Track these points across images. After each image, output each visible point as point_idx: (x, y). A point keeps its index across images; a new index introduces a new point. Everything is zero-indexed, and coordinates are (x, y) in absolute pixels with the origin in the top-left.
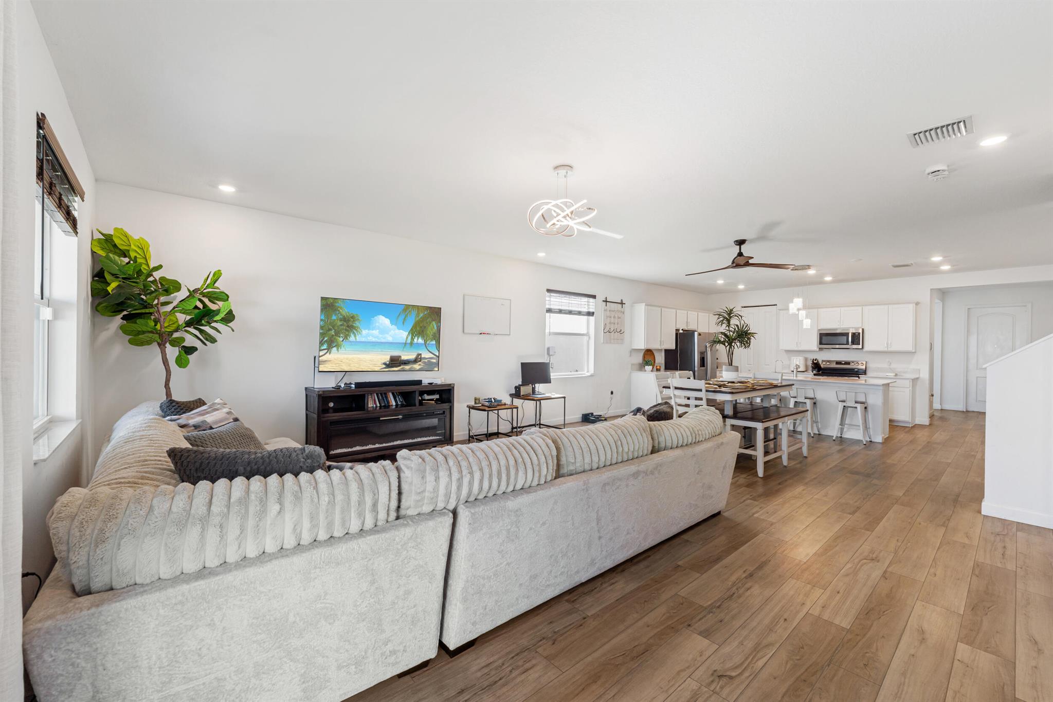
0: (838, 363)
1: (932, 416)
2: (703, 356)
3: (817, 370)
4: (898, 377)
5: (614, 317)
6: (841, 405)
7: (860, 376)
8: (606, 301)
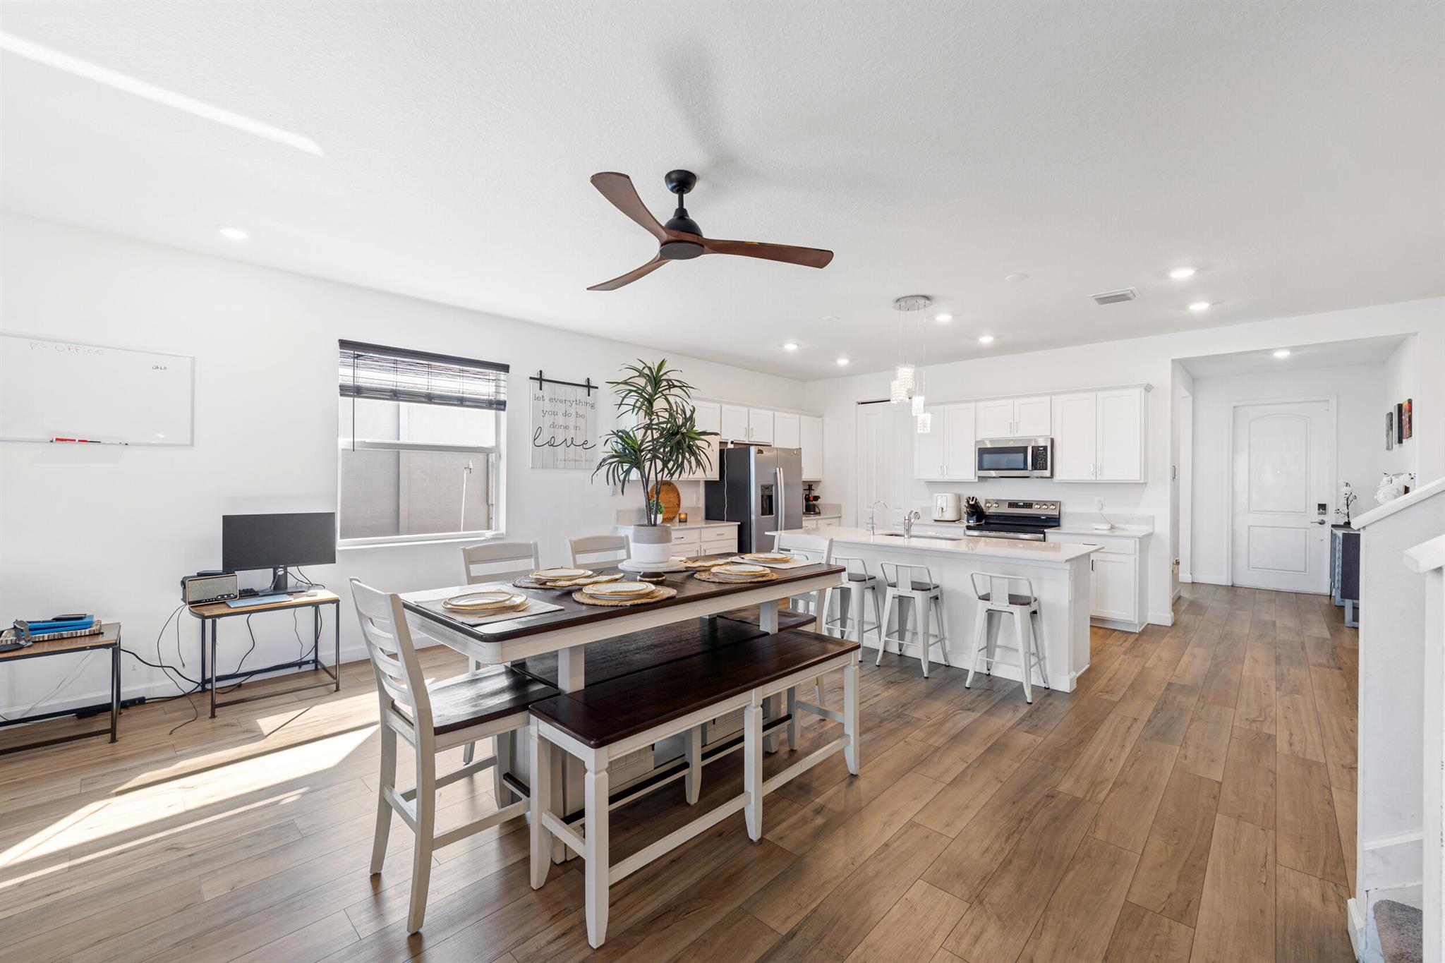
0: (1013, 504)
1: (1177, 602)
2: (768, 493)
3: (975, 517)
4: (1117, 533)
5: (566, 414)
6: (983, 606)
7: (1045, 530)
8: (541, 379)
